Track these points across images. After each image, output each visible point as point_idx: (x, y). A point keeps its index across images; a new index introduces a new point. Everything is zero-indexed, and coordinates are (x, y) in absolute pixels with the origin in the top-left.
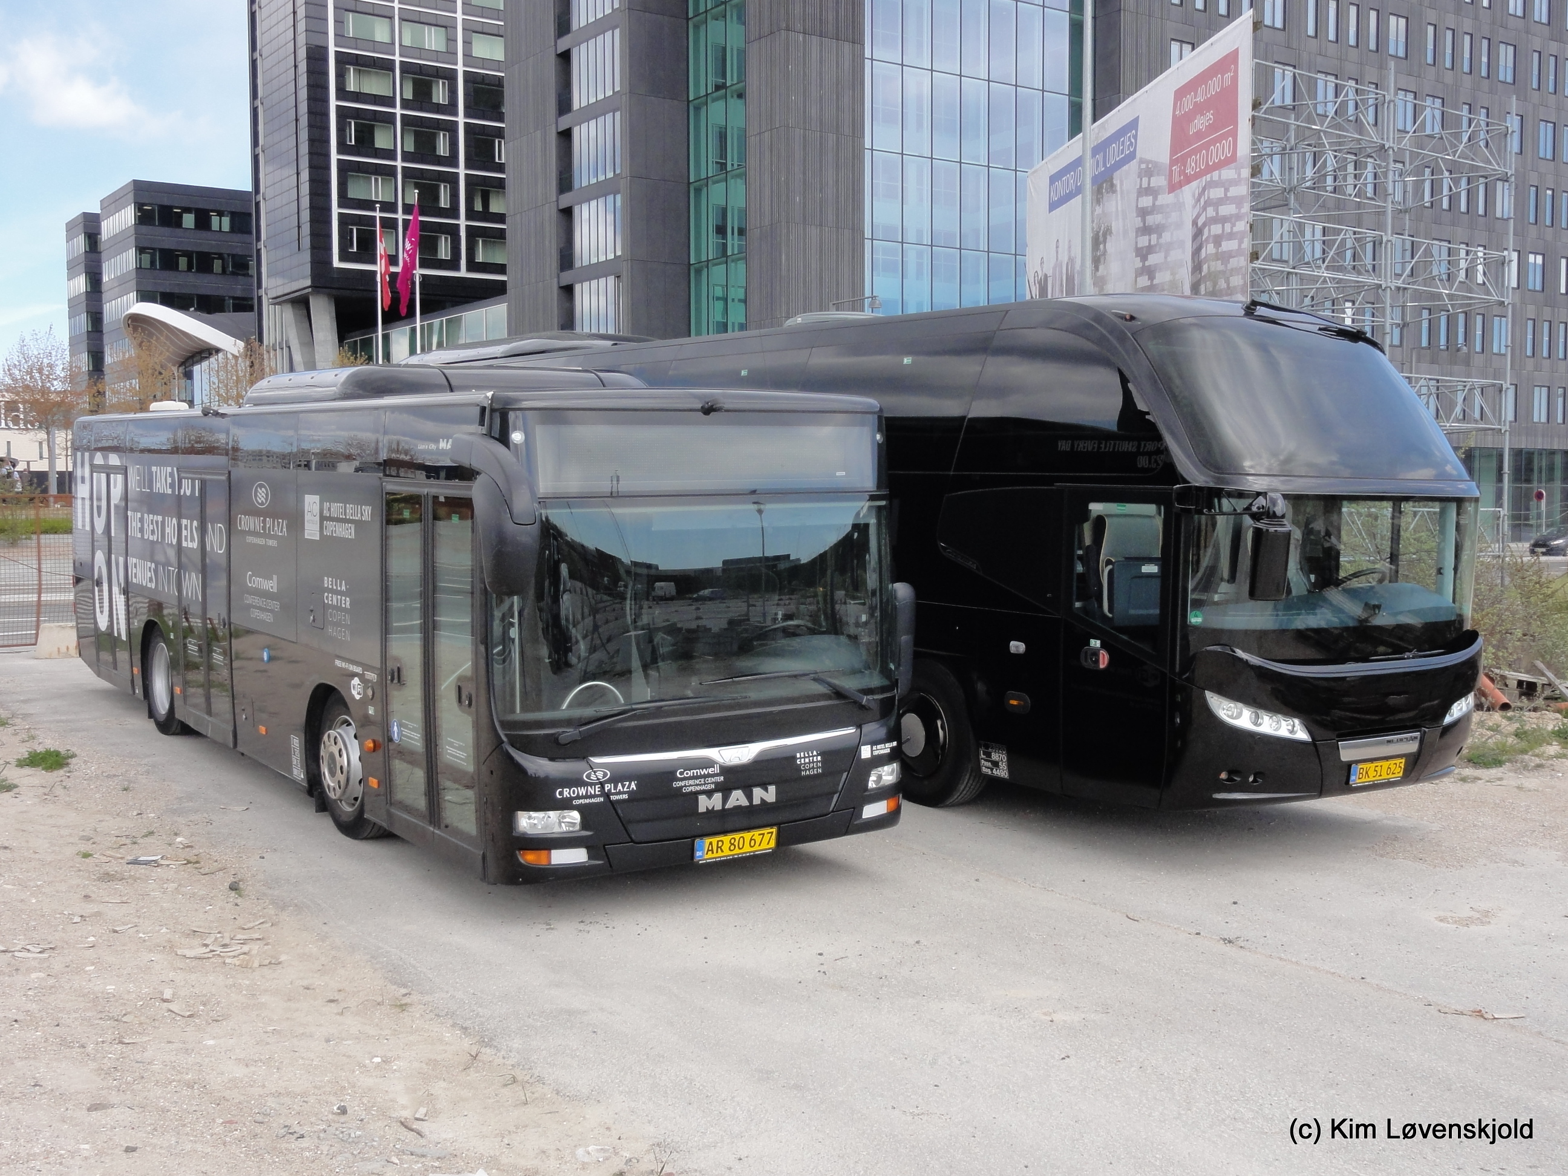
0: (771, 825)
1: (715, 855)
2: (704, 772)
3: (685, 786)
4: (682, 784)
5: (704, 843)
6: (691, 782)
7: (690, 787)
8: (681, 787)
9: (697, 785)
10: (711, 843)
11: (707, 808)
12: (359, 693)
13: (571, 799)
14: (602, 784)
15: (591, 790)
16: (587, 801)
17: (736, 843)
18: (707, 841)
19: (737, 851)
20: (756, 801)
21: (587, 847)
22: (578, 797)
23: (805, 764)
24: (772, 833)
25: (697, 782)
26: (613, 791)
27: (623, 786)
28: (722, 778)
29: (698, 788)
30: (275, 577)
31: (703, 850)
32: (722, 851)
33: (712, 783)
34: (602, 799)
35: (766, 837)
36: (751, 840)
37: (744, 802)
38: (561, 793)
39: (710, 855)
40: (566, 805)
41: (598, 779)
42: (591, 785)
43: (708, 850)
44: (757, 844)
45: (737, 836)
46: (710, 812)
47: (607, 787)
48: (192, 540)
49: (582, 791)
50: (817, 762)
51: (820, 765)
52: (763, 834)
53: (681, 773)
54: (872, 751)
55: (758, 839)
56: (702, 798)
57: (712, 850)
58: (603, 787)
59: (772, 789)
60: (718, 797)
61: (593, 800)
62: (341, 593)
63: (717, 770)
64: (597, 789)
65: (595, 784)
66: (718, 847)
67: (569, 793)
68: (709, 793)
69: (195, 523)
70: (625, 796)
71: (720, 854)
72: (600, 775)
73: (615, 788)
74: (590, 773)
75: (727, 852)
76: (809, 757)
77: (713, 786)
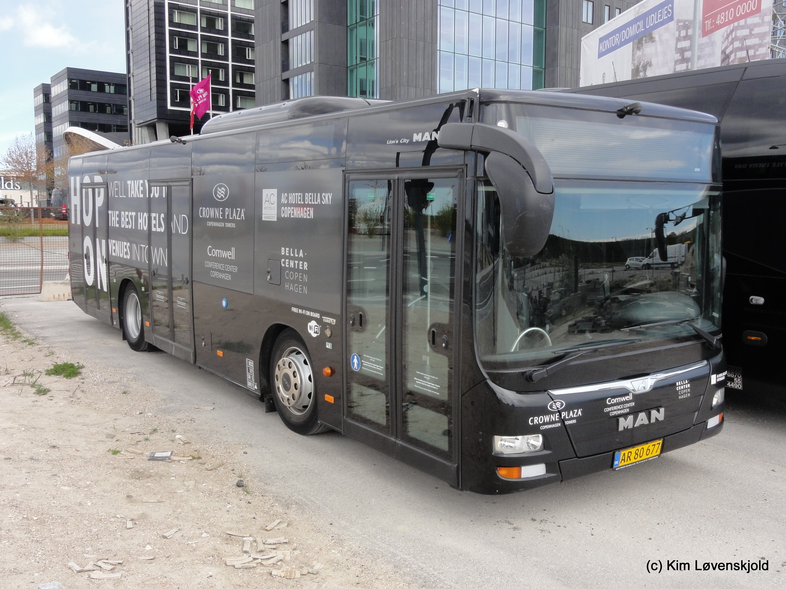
0: (659, 438)
1: (626, 463)
2: (623, 399)
3: (612, 411)
4: (609, 409)
5: (620, 454)
6: (615, 408)
7: (613, 411)
8: (609, 412)
9: (618, 410)
10: (624, 454)
11: (624, 427)
12: (316, 332)
13: (540, 425)
14: (560, 412)
15: (553, 418)
16: (550, 426)
17: (639, 454)
18: (622, 452)
19: (639, 459)
20: (653, 421)
21: (545, 464)
22: (544, 424)
23: (681, 390)
24: (659, 444)
25: (619, 407)
26: (567, 418)
27: (573, 413)
28: (633, 404)
29: (619, 412)
30: (233, 249)
31: (619, 460)
32: (630, 460)
33: (627, 408)
34: (559, 424)
35: (657, 446)
36: (648, 449)
37: (646, 422)
38: (533, 421)
39: (623, 463)
40: (534, 430)
41: (558, 408)
42: (553, 413)
43: (622, 460)
44: (650, 453)
45: (640, 447)
46: (626, 430)
47: (564, 414)
48: (160, 226)
49: (547, 419)
50: (688, 388)
51: (689, 390)
52: (654, 445)
53: (610, 401)
54: (717, 378)
55: (651, 448)
56: (621, 420)
57: (624, 460)
58: (560, 415)
59: (662, 410)
60: (631, 418)
61: (553, 426)
62: (299, 259)
63: (630, 397)
64: (557, 417)
65: (555, 413)
66: (628, 457)
67: (538, 421)
68: (625, 416)
69: (162, 215)
70: (574, 421)
71: (629, 462)
72: (558, 404)
73: (568, 416)
74: (552, 404)
75: (633, 460)
76: (684, 384)
77: (628, 410)
